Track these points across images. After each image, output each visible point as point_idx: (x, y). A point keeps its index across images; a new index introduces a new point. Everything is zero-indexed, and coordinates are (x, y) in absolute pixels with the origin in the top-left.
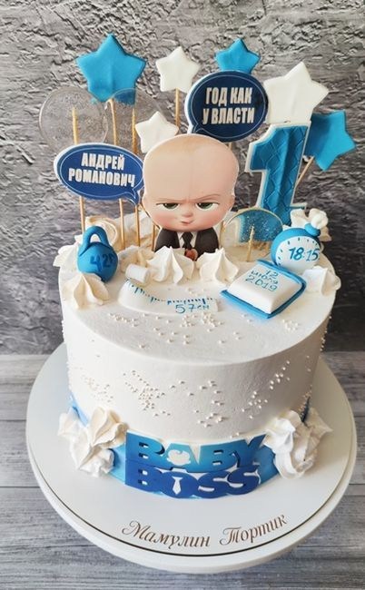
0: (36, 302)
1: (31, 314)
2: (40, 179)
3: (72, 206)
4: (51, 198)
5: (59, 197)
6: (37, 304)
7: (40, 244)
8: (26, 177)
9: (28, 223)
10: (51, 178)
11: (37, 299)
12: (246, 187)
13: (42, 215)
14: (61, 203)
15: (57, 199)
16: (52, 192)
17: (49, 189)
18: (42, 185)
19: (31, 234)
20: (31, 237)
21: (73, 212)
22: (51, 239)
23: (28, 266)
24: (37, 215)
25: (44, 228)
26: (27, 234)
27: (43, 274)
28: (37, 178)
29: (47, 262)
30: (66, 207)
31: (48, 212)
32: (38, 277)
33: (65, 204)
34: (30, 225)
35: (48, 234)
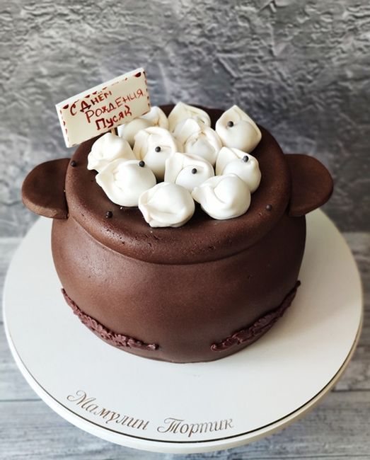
0: (18, 166)
1: (10, 182)
2: (23, 14)
3: (59, 45)
4: (36, 36)
5: (45, 34)
6: (18, 170)
7: (23, 92)
8: (6, 12)
9: (9, 66)
10: (36, 13)
11: (19, 162)
12: (269, 25)
13: (25, 57)
14: (48, 42)
15: (43, 37)
16: (36, 28)
17: (33, 25)
18: (25, 21)
19: (12, 79)
20: (12, 83)
21: (61, 52)
22: (35, 86)
23: (8, 119)
24: (20, 56)
25: (27, 73)
26: (8, 79)
27: (27, 130)
28: (19, 12)
29: (31, 115)
30: (53, 47)
31: (33, 53)
32: (21, 134)
33: (53, 43)
34: (11, 68)
35: (32, 80)
